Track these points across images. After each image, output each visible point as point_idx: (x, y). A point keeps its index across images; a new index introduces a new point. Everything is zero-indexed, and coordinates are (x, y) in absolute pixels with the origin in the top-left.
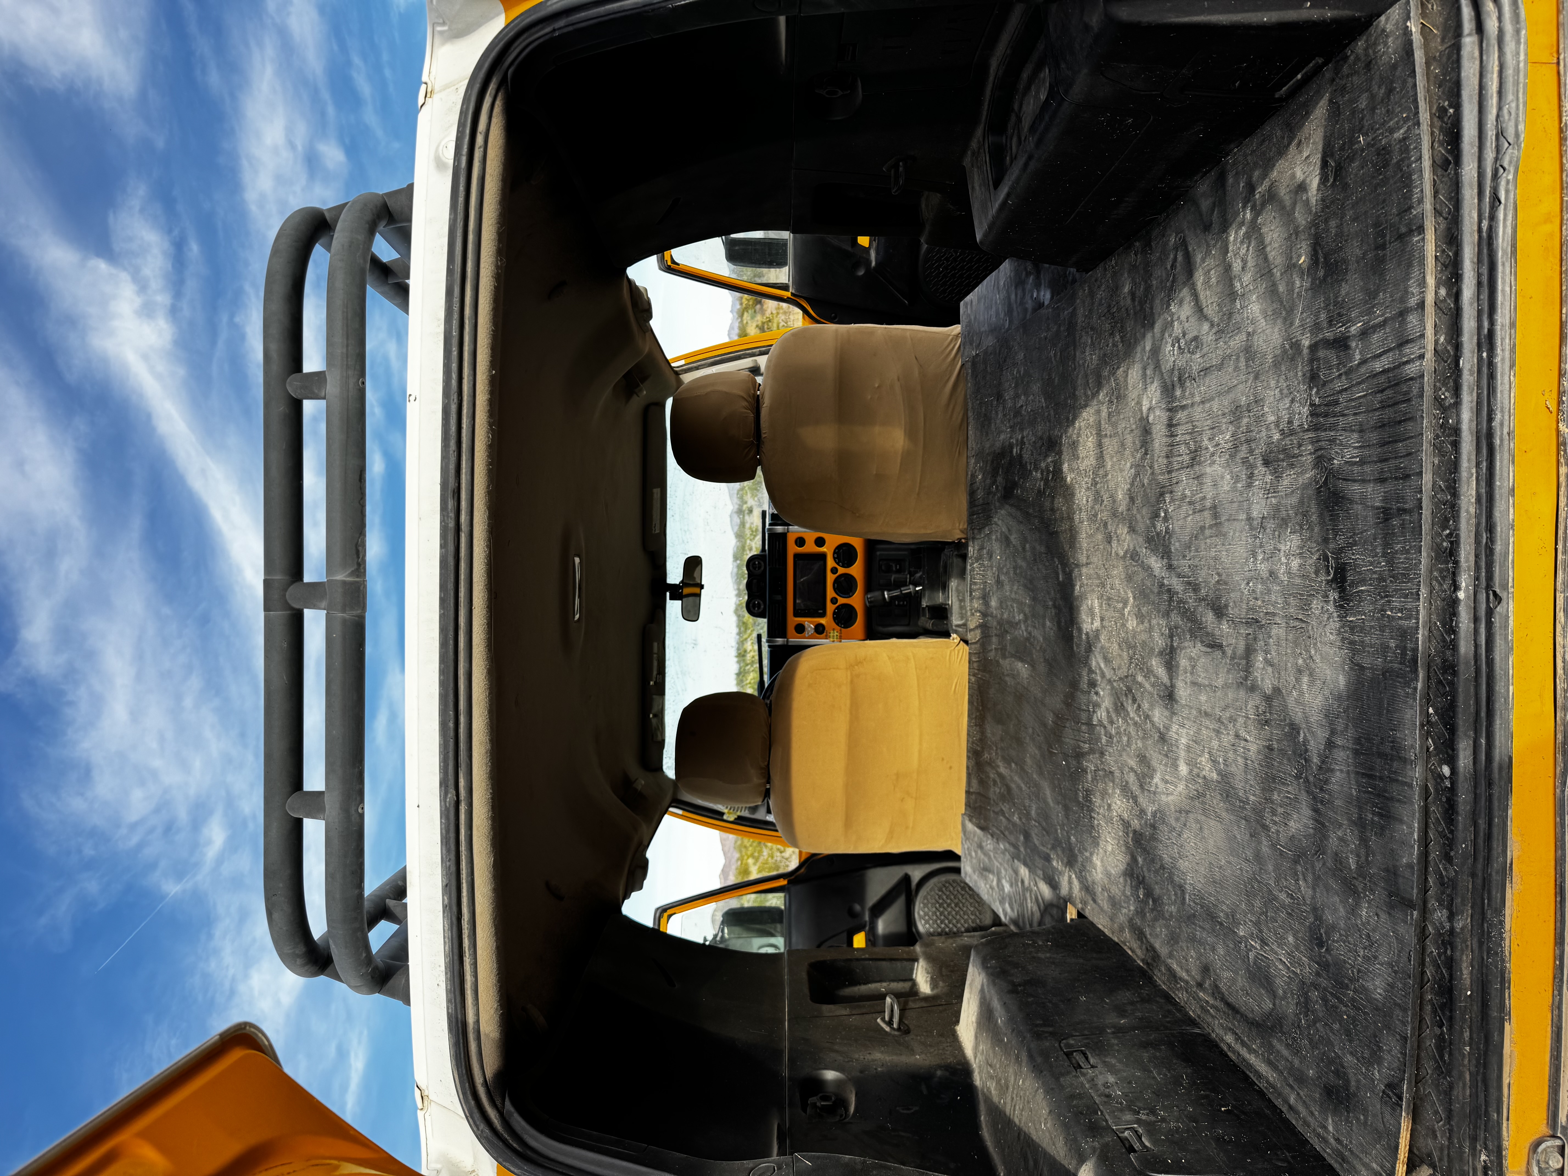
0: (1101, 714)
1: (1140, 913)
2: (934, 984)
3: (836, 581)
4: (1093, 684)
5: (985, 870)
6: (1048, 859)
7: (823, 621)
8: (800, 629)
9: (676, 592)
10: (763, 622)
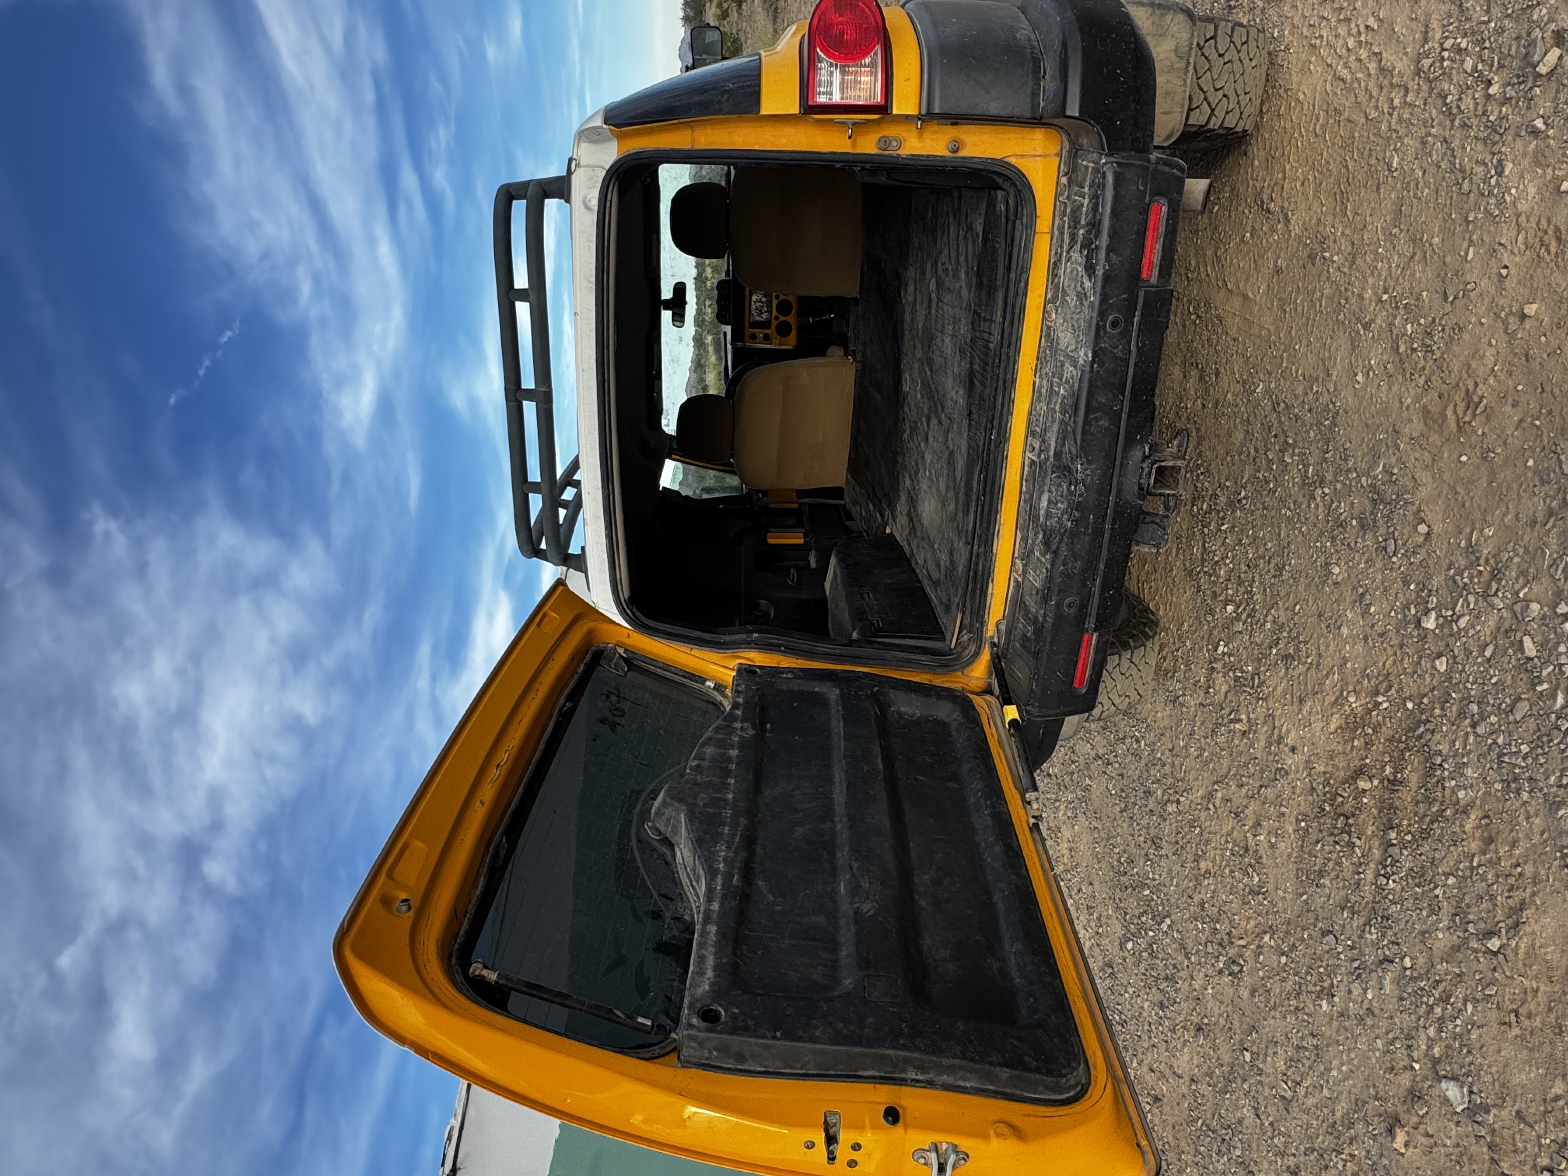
0: (905, 436)
1: (910, 533)
2: (817, 563)
3: (778, 305)
4: (904, 420)
5: (855, 502)
6: (880, 502)
7: (768, 332)
8: (753, 337)
9: (667, 305)
10: (728, 329)
